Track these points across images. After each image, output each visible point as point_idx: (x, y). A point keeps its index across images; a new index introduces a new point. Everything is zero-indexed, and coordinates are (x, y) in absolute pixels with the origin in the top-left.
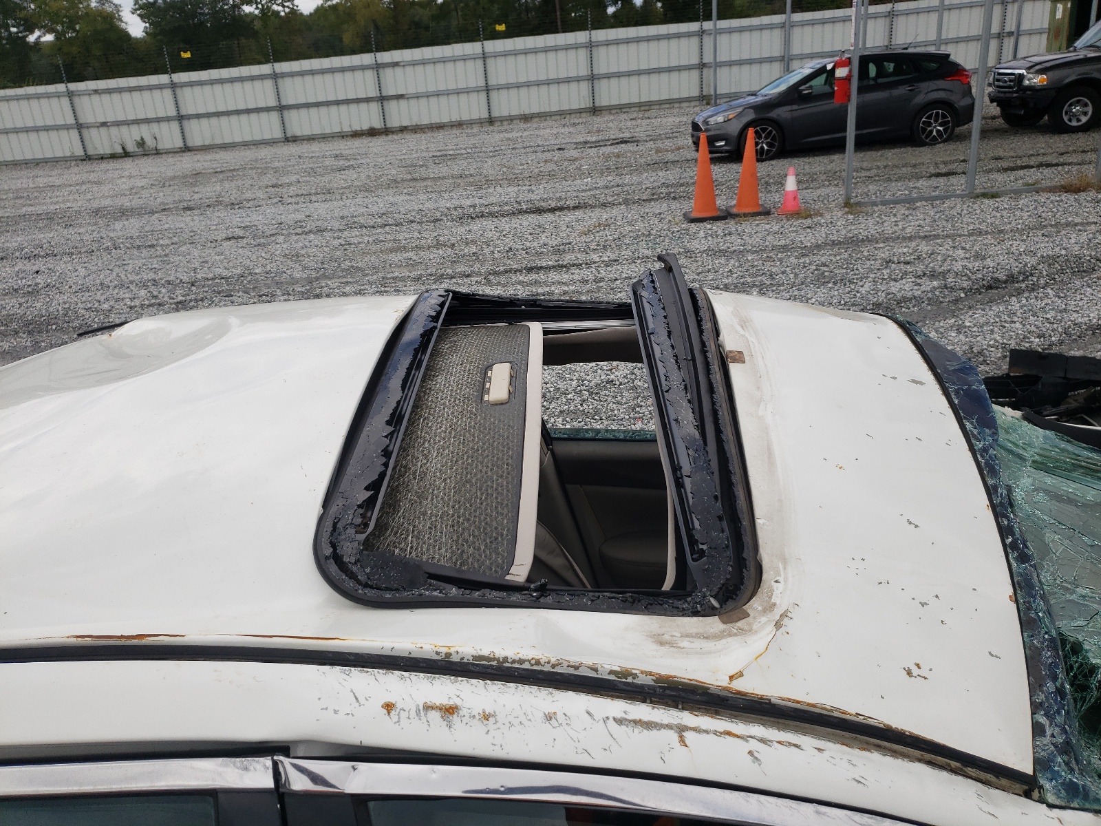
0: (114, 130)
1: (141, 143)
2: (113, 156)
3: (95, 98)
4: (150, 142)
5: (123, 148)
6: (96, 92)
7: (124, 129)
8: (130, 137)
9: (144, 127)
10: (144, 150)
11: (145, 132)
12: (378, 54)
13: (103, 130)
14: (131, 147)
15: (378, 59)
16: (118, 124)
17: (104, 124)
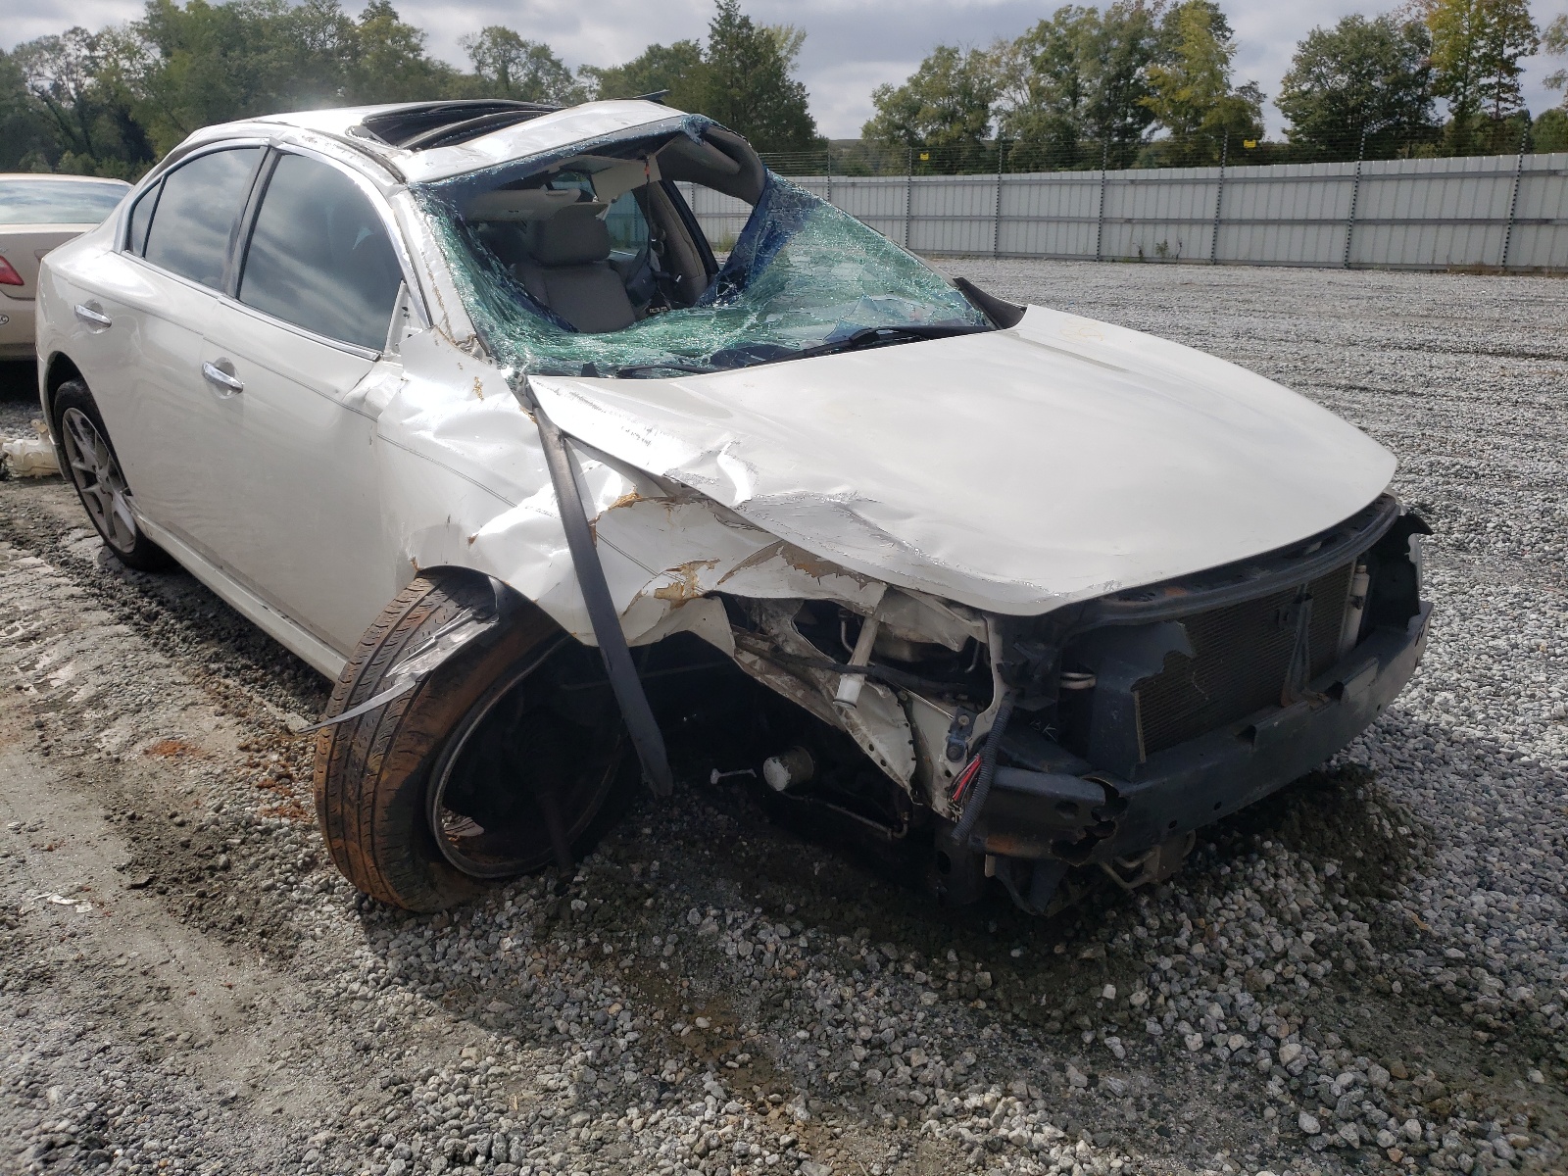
0: (1138, 229)
1: (1162, 248)
2: (1128, 260)
3: (1130, 190)
4: (1173, 249)
5: (1140, 252)
6: (1132, 182)
7: (1149, 229)
8: (1151, 238)
9: (1173, 230)
10: (1164, 256)
11: (1170, 235)
12: (1527, 158)
13: (1127, 228)
14: (1149, 252)
15: (1523, 164)
16: (1144, 222)
17: (1129, 221)
